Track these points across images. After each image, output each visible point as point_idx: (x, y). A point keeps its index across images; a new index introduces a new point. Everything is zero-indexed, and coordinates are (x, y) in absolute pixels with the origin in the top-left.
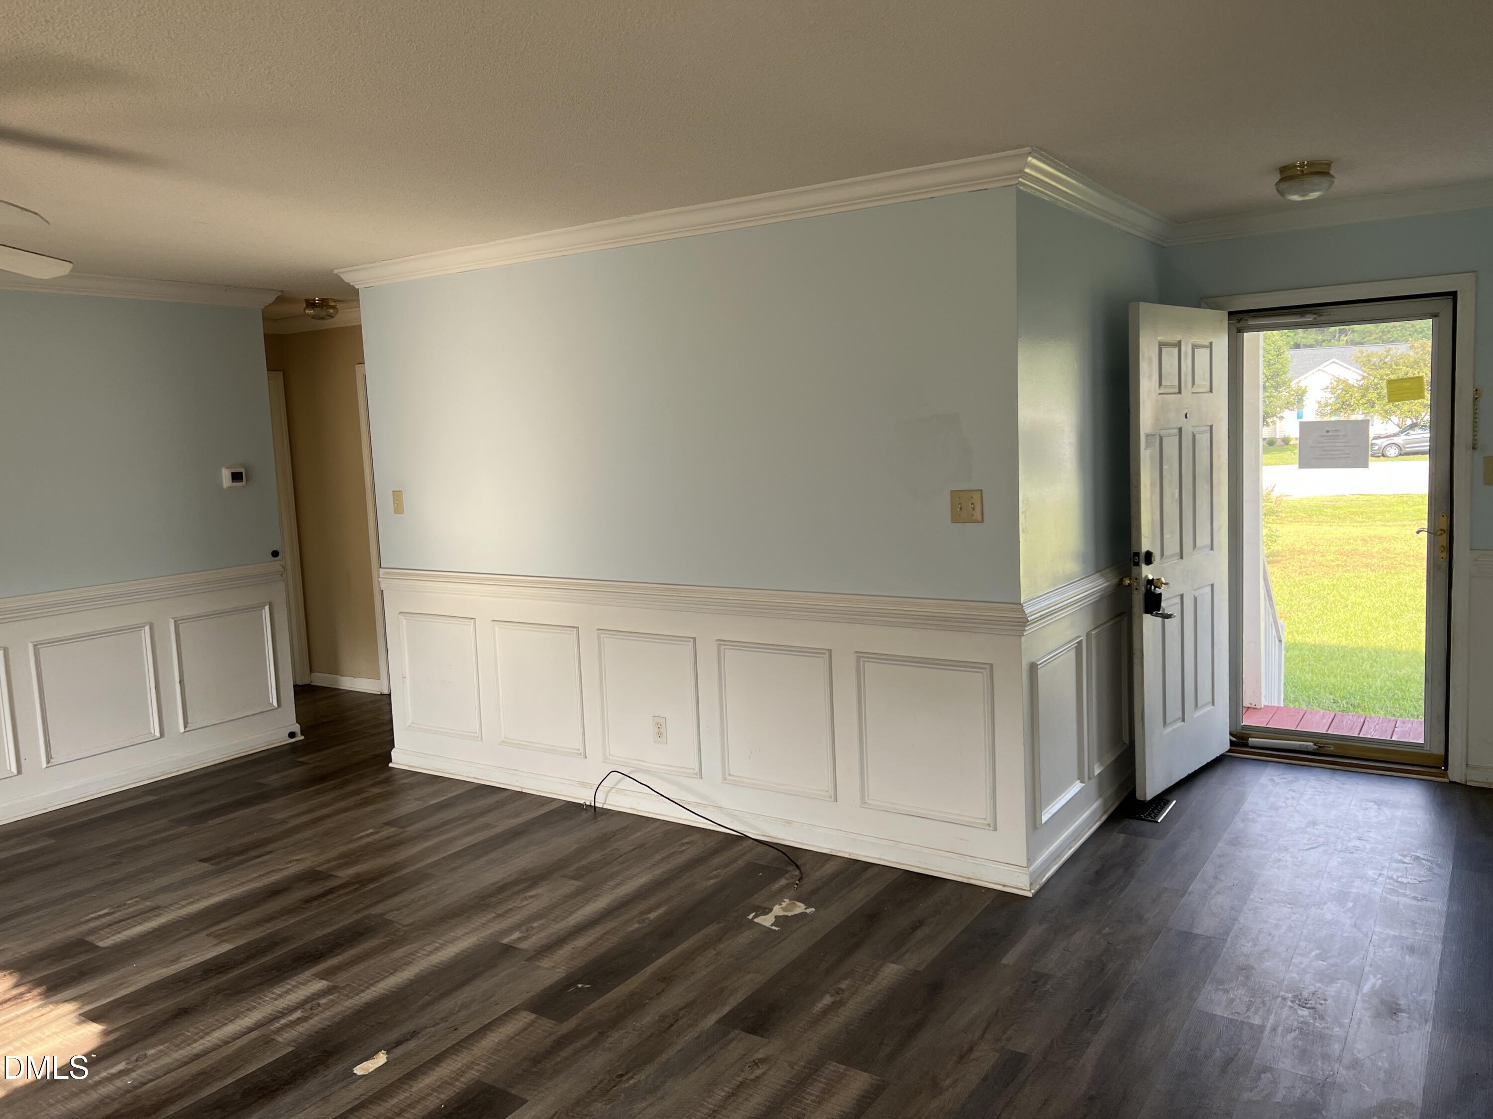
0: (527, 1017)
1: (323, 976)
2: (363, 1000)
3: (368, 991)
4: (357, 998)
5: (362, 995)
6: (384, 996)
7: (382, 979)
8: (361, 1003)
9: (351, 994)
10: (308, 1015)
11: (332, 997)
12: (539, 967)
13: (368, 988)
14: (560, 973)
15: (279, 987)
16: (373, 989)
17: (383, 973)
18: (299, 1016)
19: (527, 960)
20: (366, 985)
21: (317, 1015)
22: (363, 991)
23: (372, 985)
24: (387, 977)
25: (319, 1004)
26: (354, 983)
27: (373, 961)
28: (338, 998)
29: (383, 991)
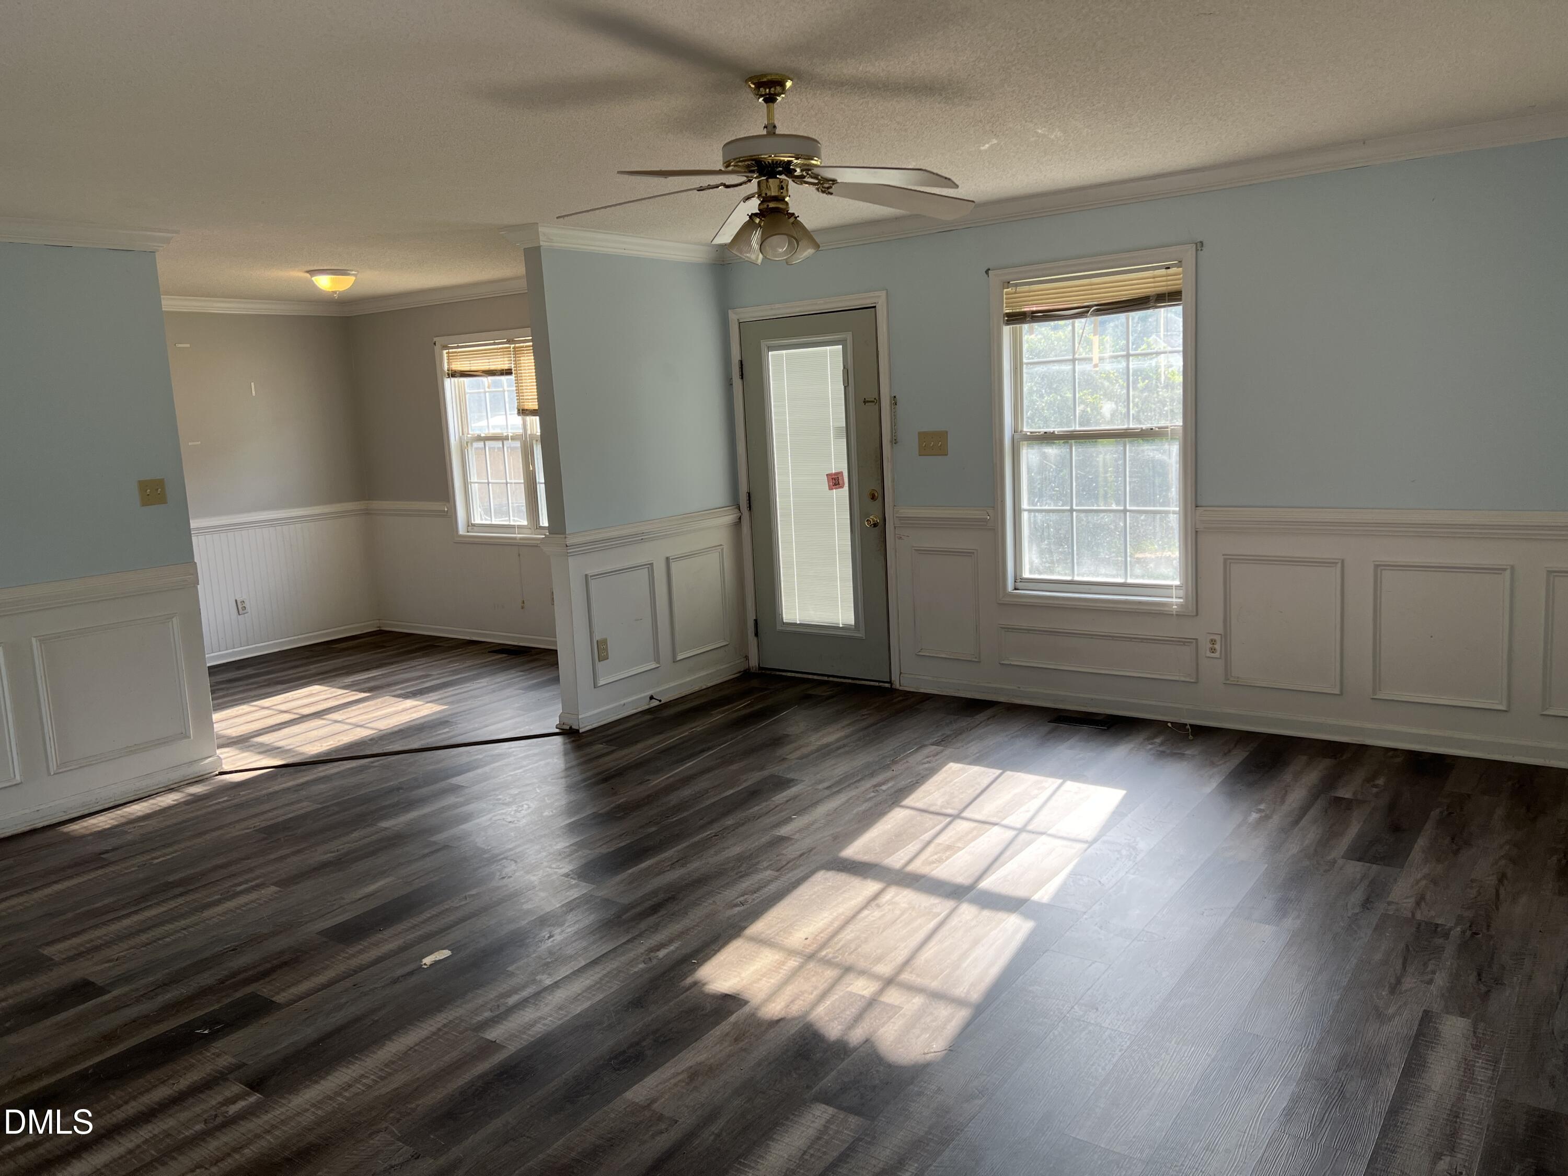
0: (280, 998)
1: (492, 1047)
2: (443, 1015)
3: (439, 1025)
4: (451, 1018)
5: (445, 1021)
6: (421, 1019)
7: (423, 1041)
8: (446, 1012)
9: (457, 1022)
10: (501, 1000)
11: (479, 1019)
12: (234, 1056)
13: (439, 1030)
14: (219, 1045)
15: (541, 1032)
16: (433, 1029)
17: (421, 1050)
18: (509, 999)
19: (244, 1064)
20: (441, 1033)
21: (491, 1000)
22: (445, 1026)
23: (434, 1034)
24: (416, 1045)
25: (491, 1012)
26: (455, 1035)
27: (434, 1067)
28: (471, 1018)
29: (423, 1025)
